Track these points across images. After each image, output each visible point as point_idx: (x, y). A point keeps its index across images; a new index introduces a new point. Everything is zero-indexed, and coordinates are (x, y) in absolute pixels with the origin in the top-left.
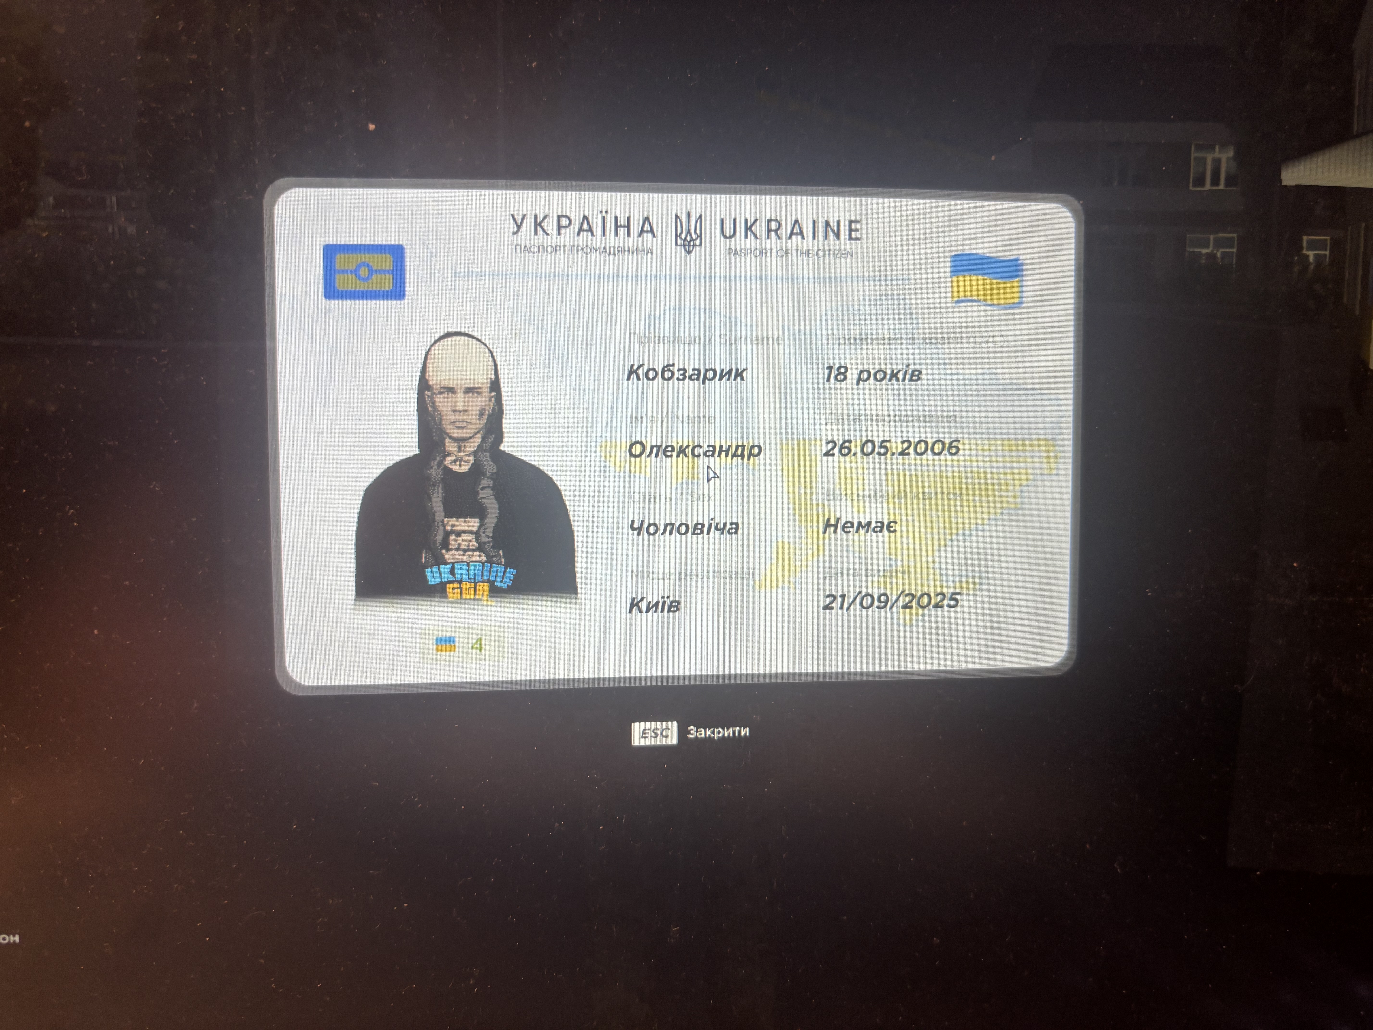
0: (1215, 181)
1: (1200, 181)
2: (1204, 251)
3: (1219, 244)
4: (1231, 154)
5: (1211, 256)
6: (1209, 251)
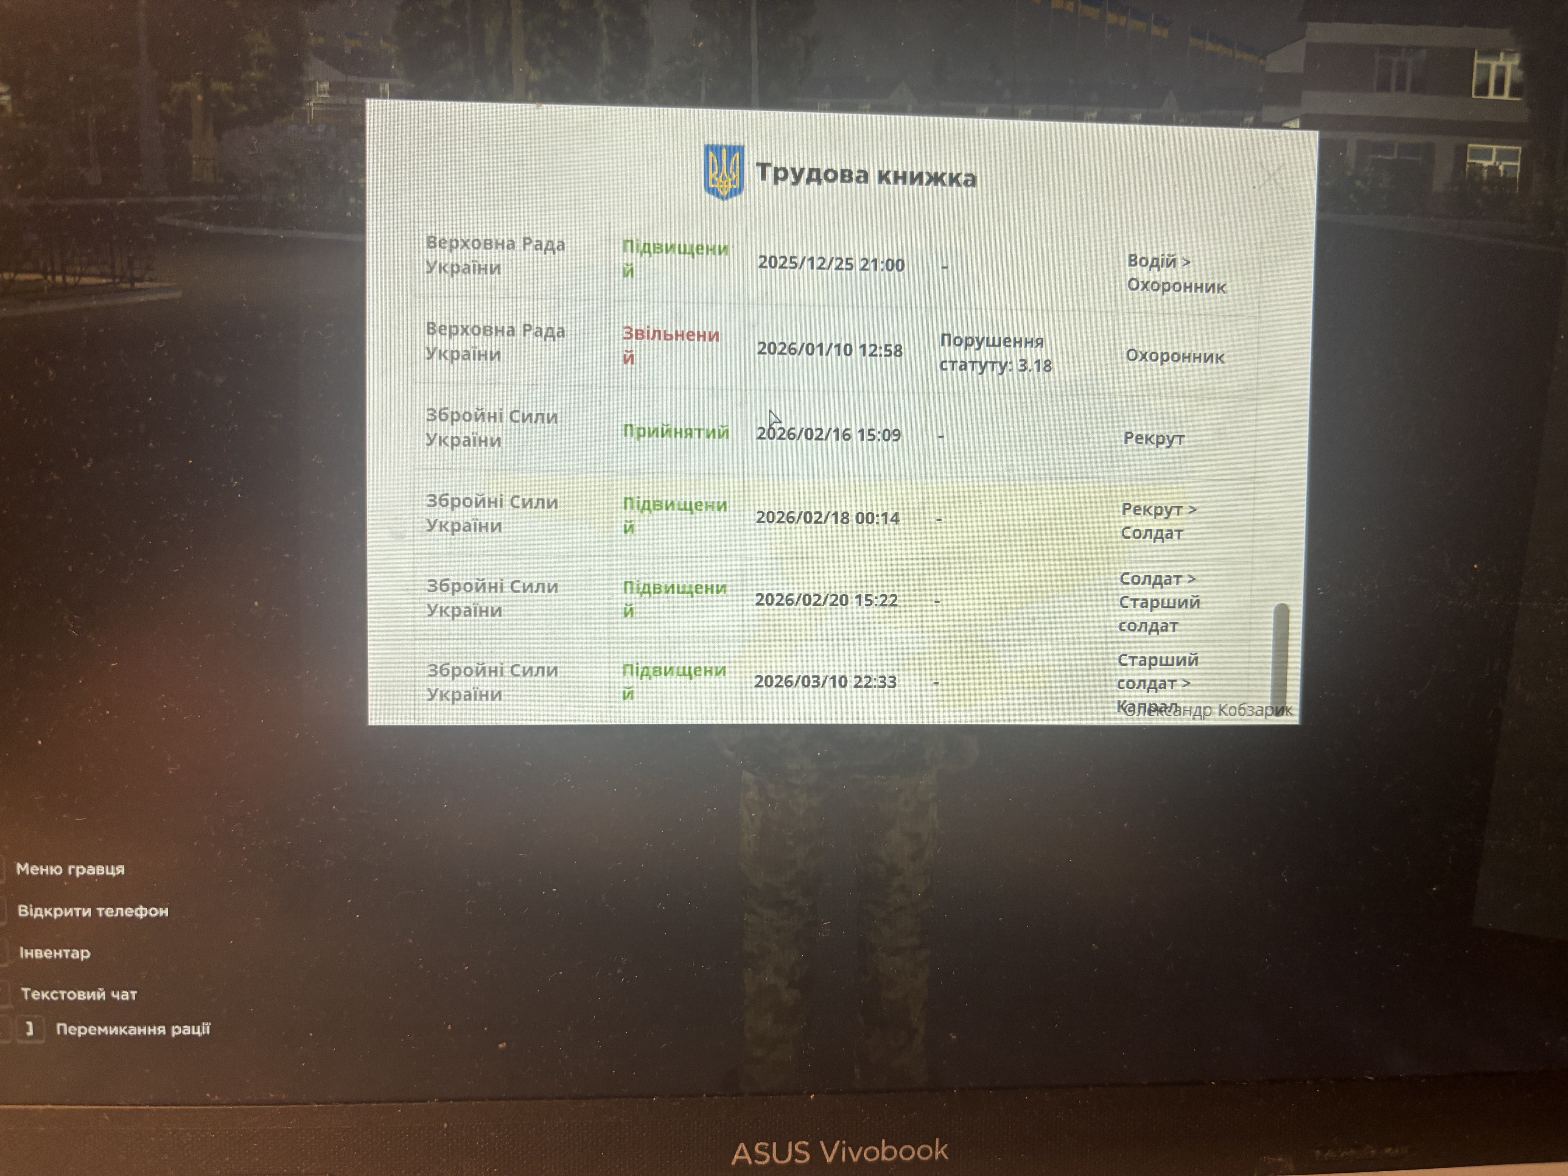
0: (1499, 90)
1: (1483, 89)
2: (1486, 163)
3: (1501, 156)
4: (1516, 60)
5: (1493, 169)
6: (1491, 163)
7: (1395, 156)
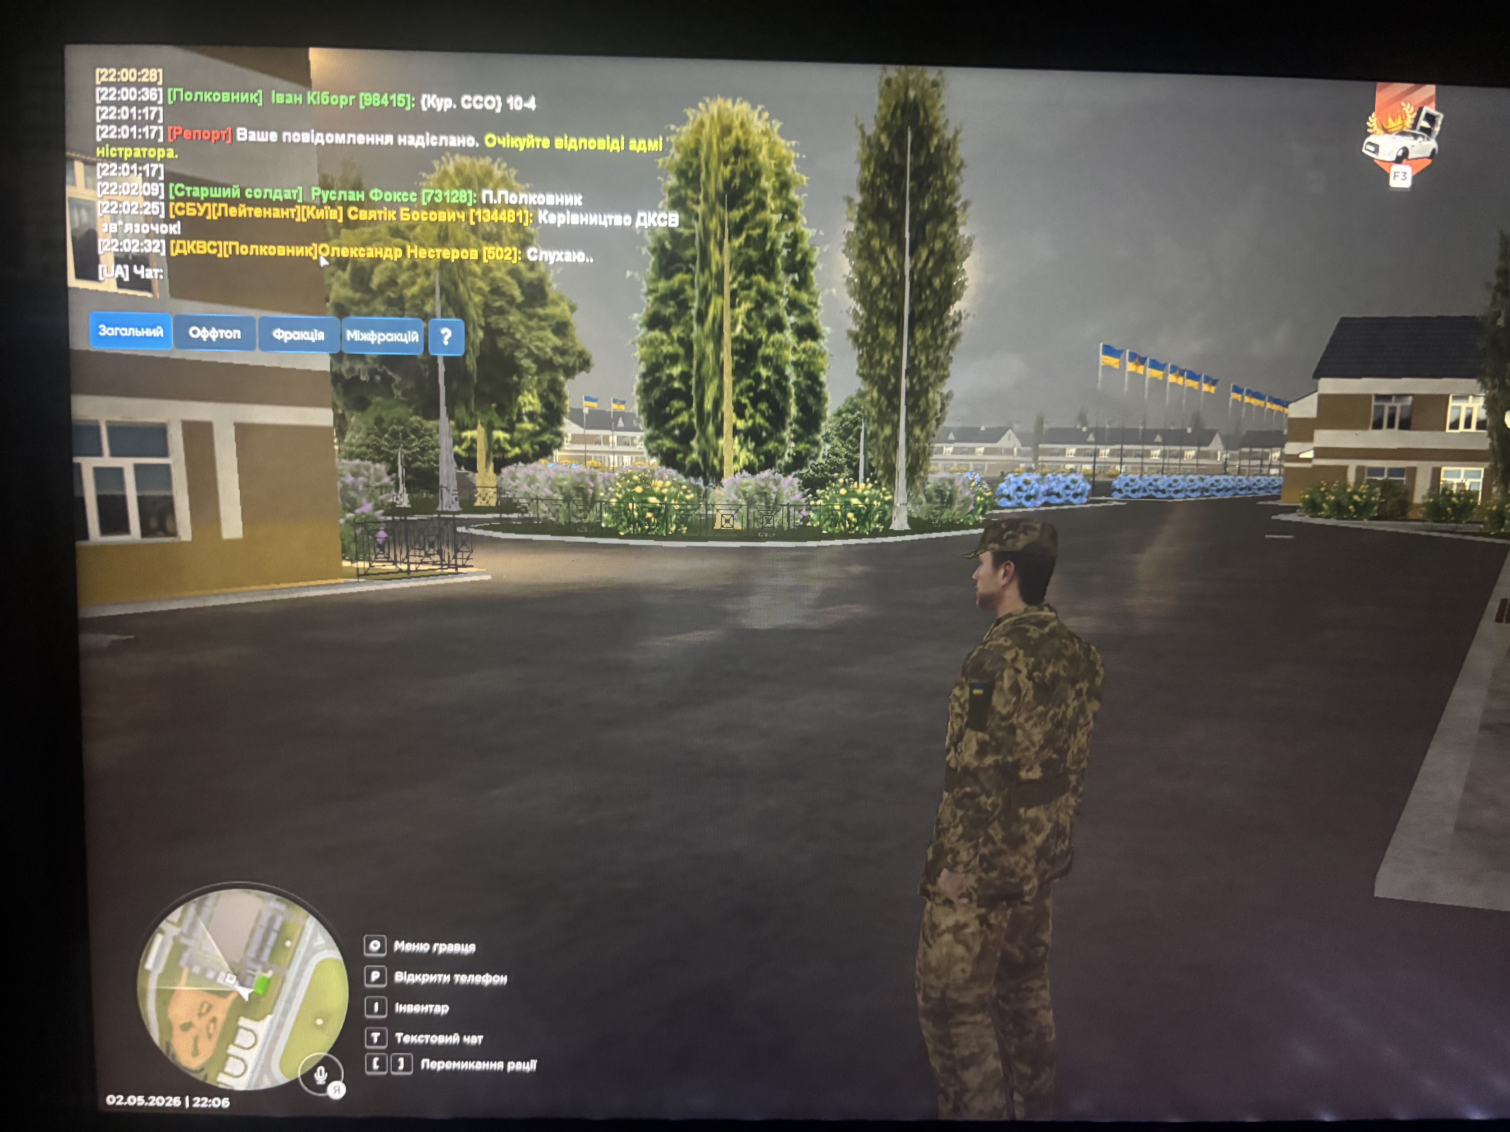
0: (1468, 425)
1: (1455, 425)
2: (1456, 481)
3: (1467, 475)
4: (1481, 401)
5: (1461, 485)
7: (1386, 476)
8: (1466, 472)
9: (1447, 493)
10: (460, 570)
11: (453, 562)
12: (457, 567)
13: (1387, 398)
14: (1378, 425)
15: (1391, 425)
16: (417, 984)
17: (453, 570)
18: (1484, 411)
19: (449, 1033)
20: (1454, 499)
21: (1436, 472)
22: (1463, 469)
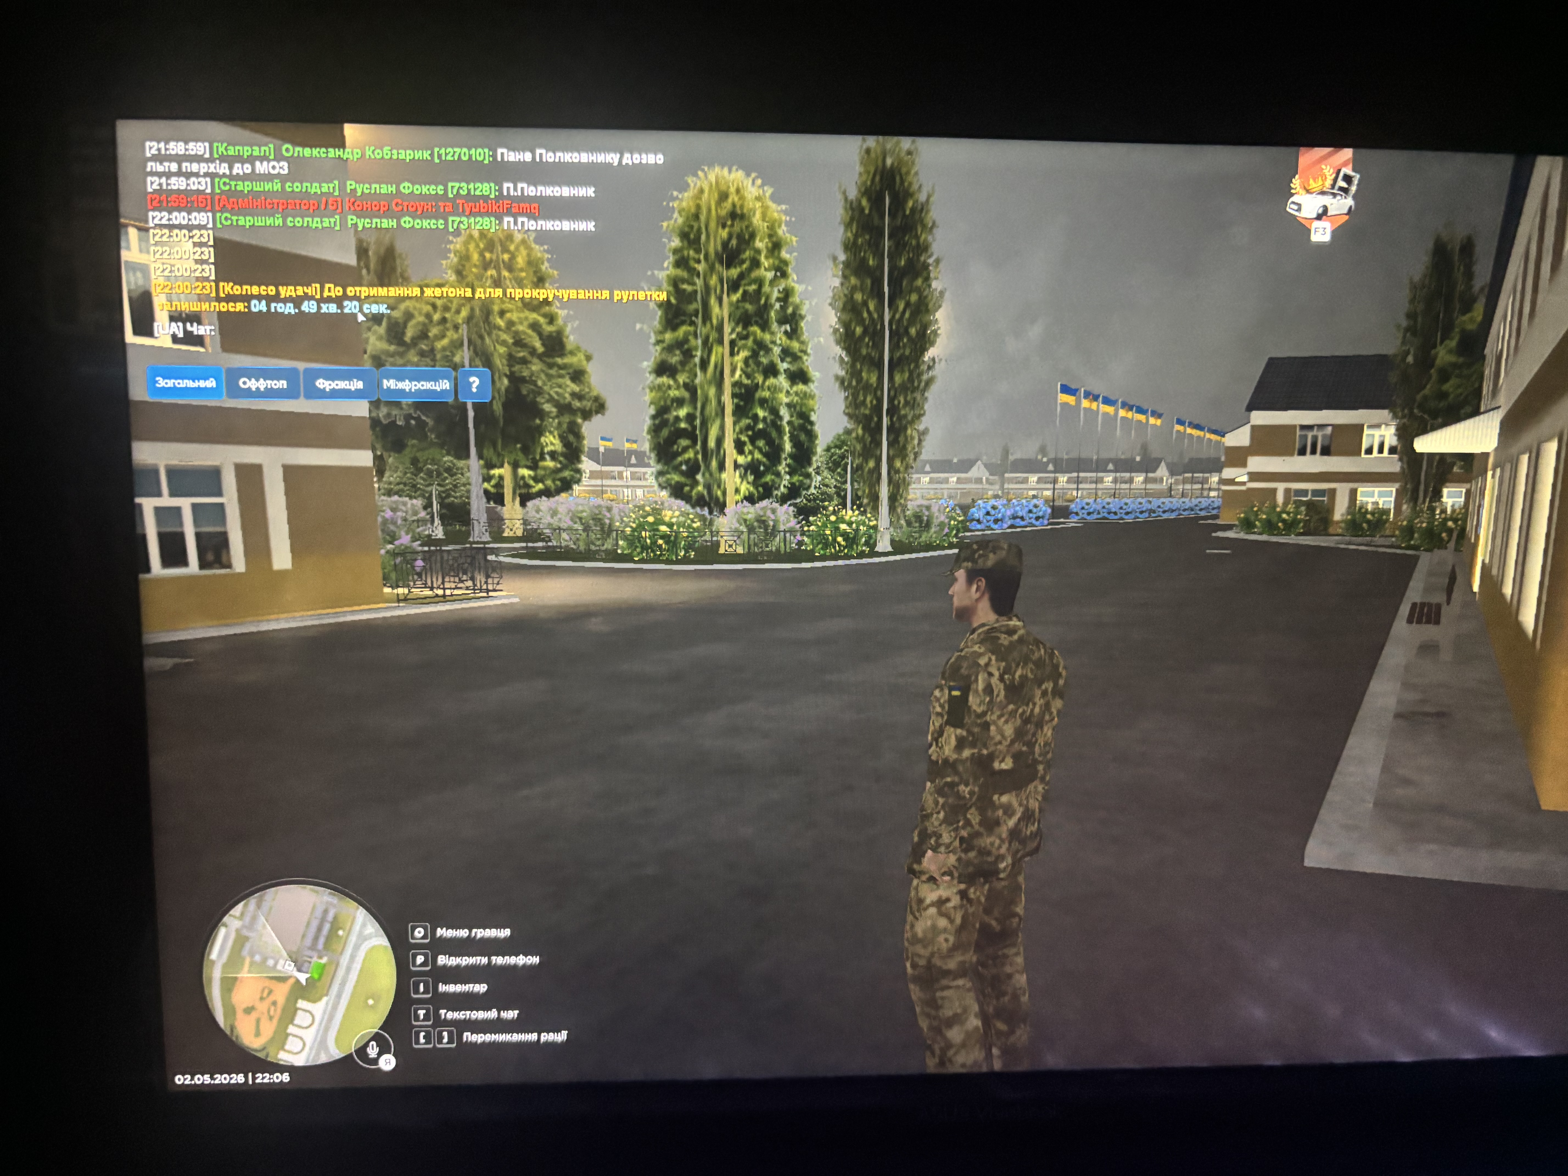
0: (1381, 451)
1: (1369, 451)
2: (1370, 500)
3: (1381, 495)
4: (1392, 430)
5: (1375, 504)
6: (1373, 500)
7: (1309, 497)
8: (1379, 492)
9: (1363, 510)
10: (491, 594)
11: (484, 587)
12: (488, 591)
13: (1310, 427)
14: (1302, 452)
15: (1313, 452)
16: (458, 967)
17: (485, 594)
18: (1395, 438)
19: (489, 1009)
20: (1369, 516)
21: (1353, 493)
22: (1377, 490)
